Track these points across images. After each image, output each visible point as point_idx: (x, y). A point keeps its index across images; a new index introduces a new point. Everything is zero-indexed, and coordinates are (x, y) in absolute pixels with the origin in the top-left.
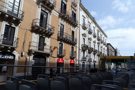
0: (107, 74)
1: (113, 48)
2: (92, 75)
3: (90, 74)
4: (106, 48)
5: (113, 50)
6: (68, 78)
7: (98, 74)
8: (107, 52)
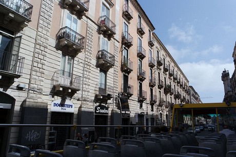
0: (187, 134)
2: (161, 137)
3: (158, 137)
6: (119, 145)
7: (172, 136)
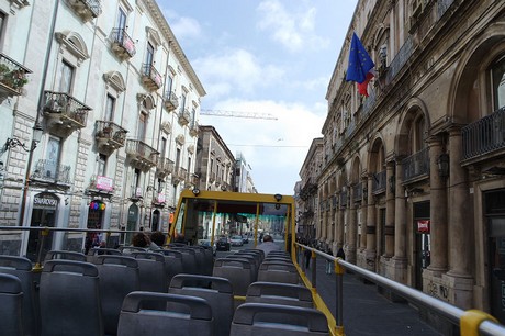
0: (197, 251)
1: (227, 151)
4: (192, 142)
5: (227, 161)
7: (166, 253)
8: (193, 161)
